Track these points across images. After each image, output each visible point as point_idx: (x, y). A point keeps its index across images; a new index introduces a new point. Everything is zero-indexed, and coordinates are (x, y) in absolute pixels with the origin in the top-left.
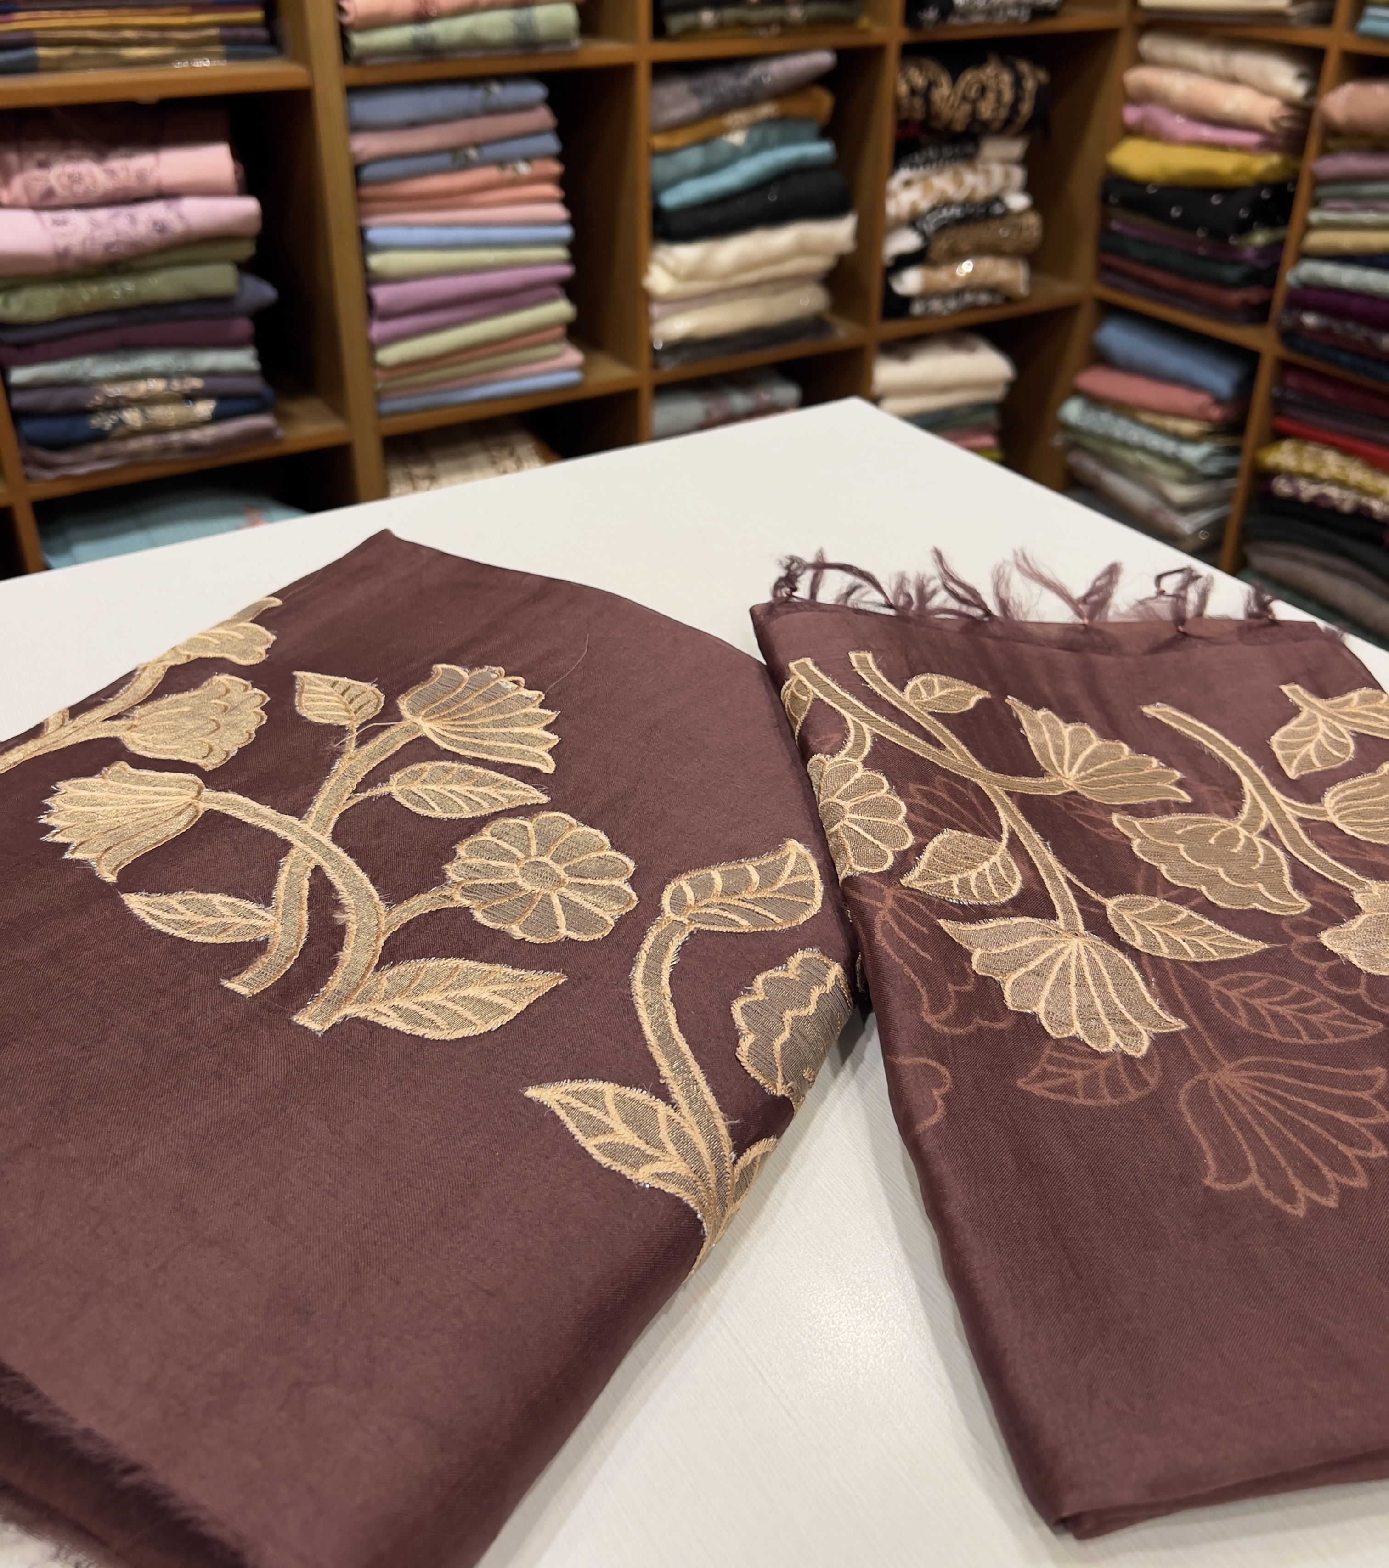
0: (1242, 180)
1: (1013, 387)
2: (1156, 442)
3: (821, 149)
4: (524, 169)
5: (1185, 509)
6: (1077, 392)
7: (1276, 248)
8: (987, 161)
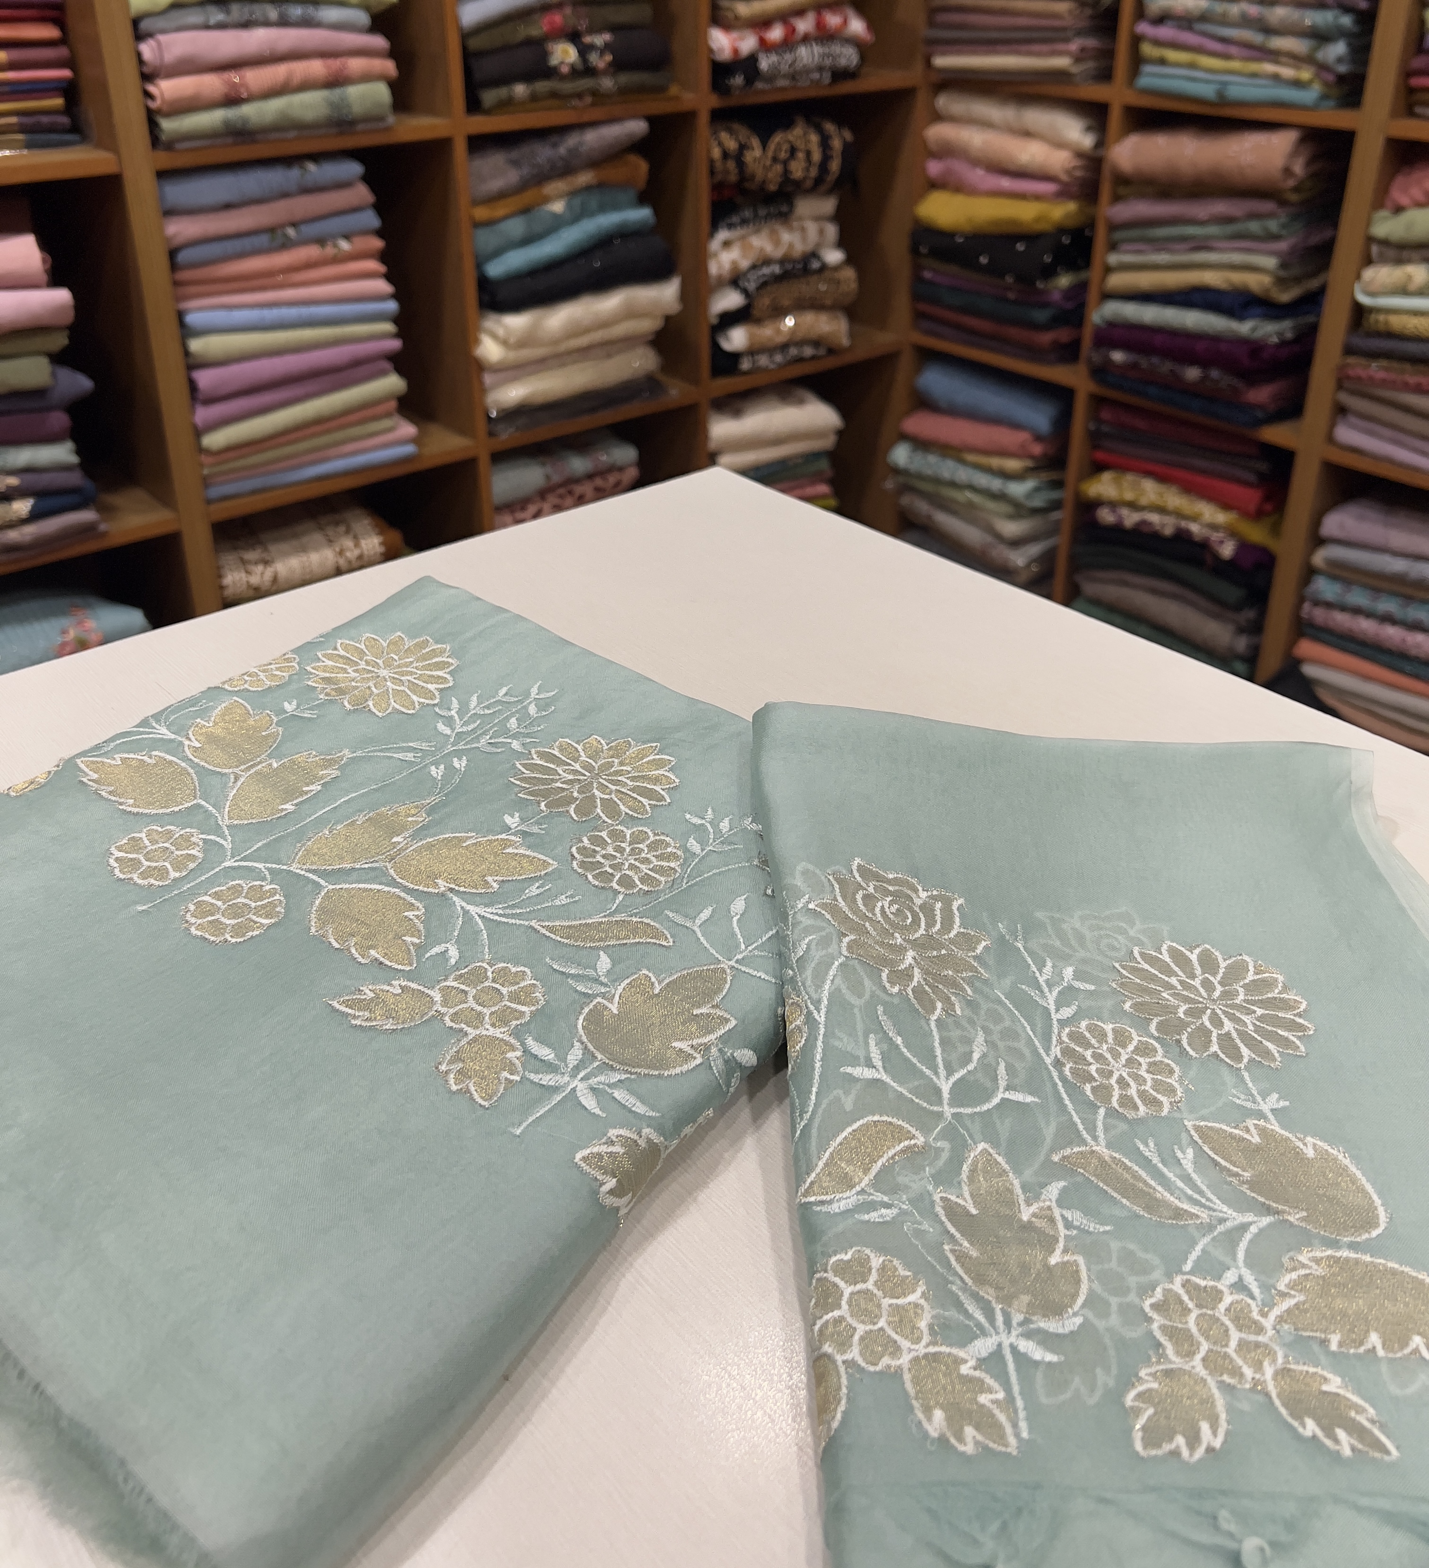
0: (1042, 227)
1: (842, 435)
2: (983, 480)
3: (642, 214)
4: (344, 245)
5: (1016, 543)
6: (904, 437)
7: (1079, 291)
8: (800, 219)
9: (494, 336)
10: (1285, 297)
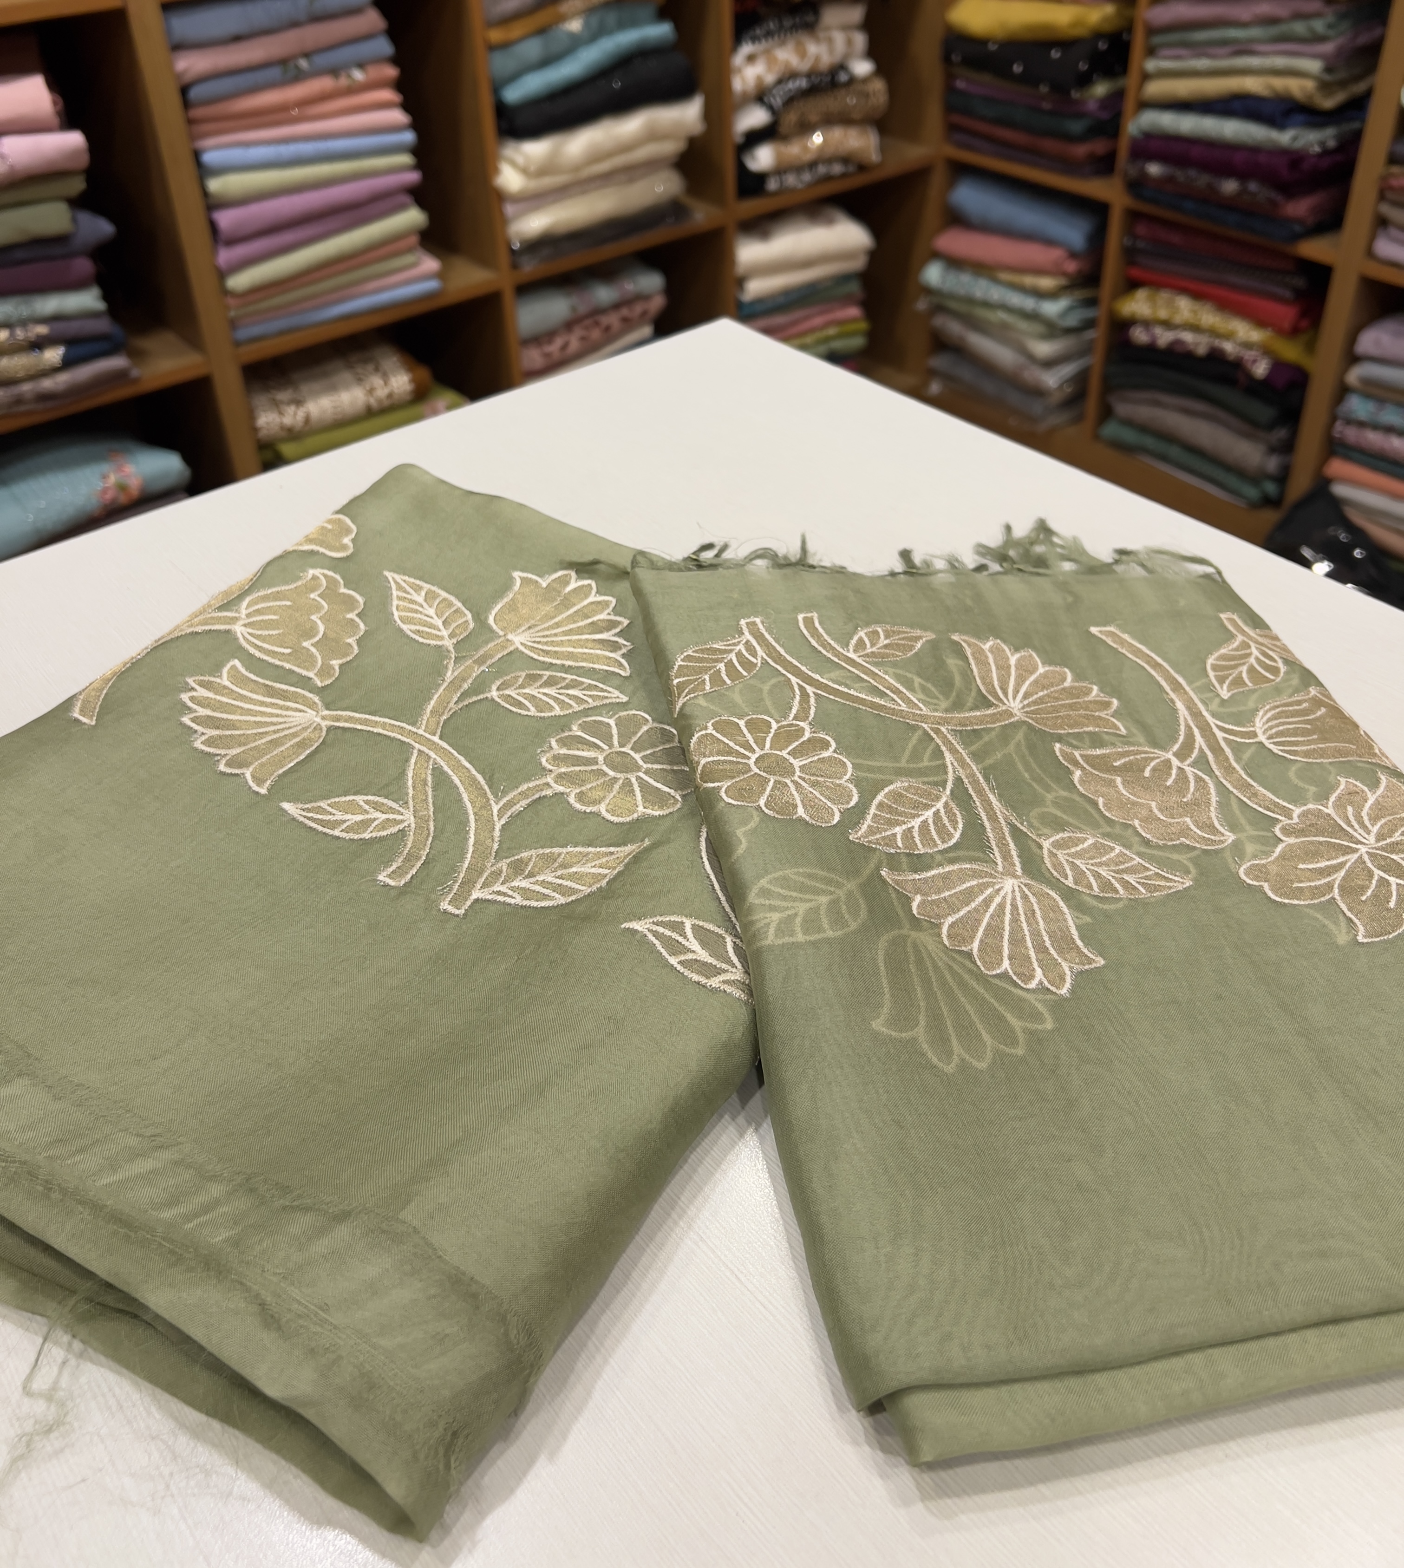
0: (1079, 32)
1: (874, 256)
2: (1016, 300)
3: (662, 30)
4: (358, 75)
5: (1049, 364)
6: (936, 255)
7: (1116, 99)
8: (828, 29)
9: (514, 164)
10: (1328, 103)
